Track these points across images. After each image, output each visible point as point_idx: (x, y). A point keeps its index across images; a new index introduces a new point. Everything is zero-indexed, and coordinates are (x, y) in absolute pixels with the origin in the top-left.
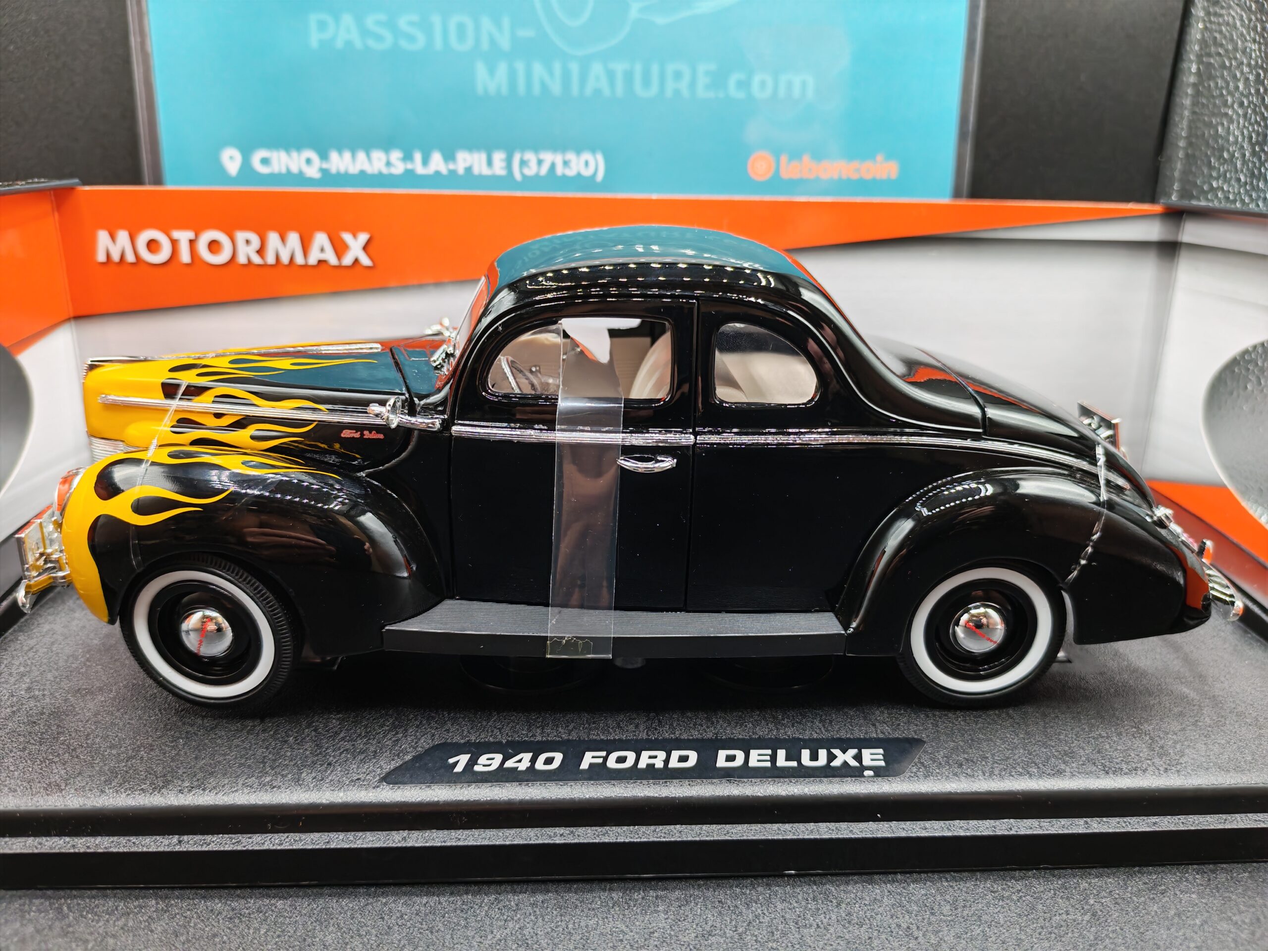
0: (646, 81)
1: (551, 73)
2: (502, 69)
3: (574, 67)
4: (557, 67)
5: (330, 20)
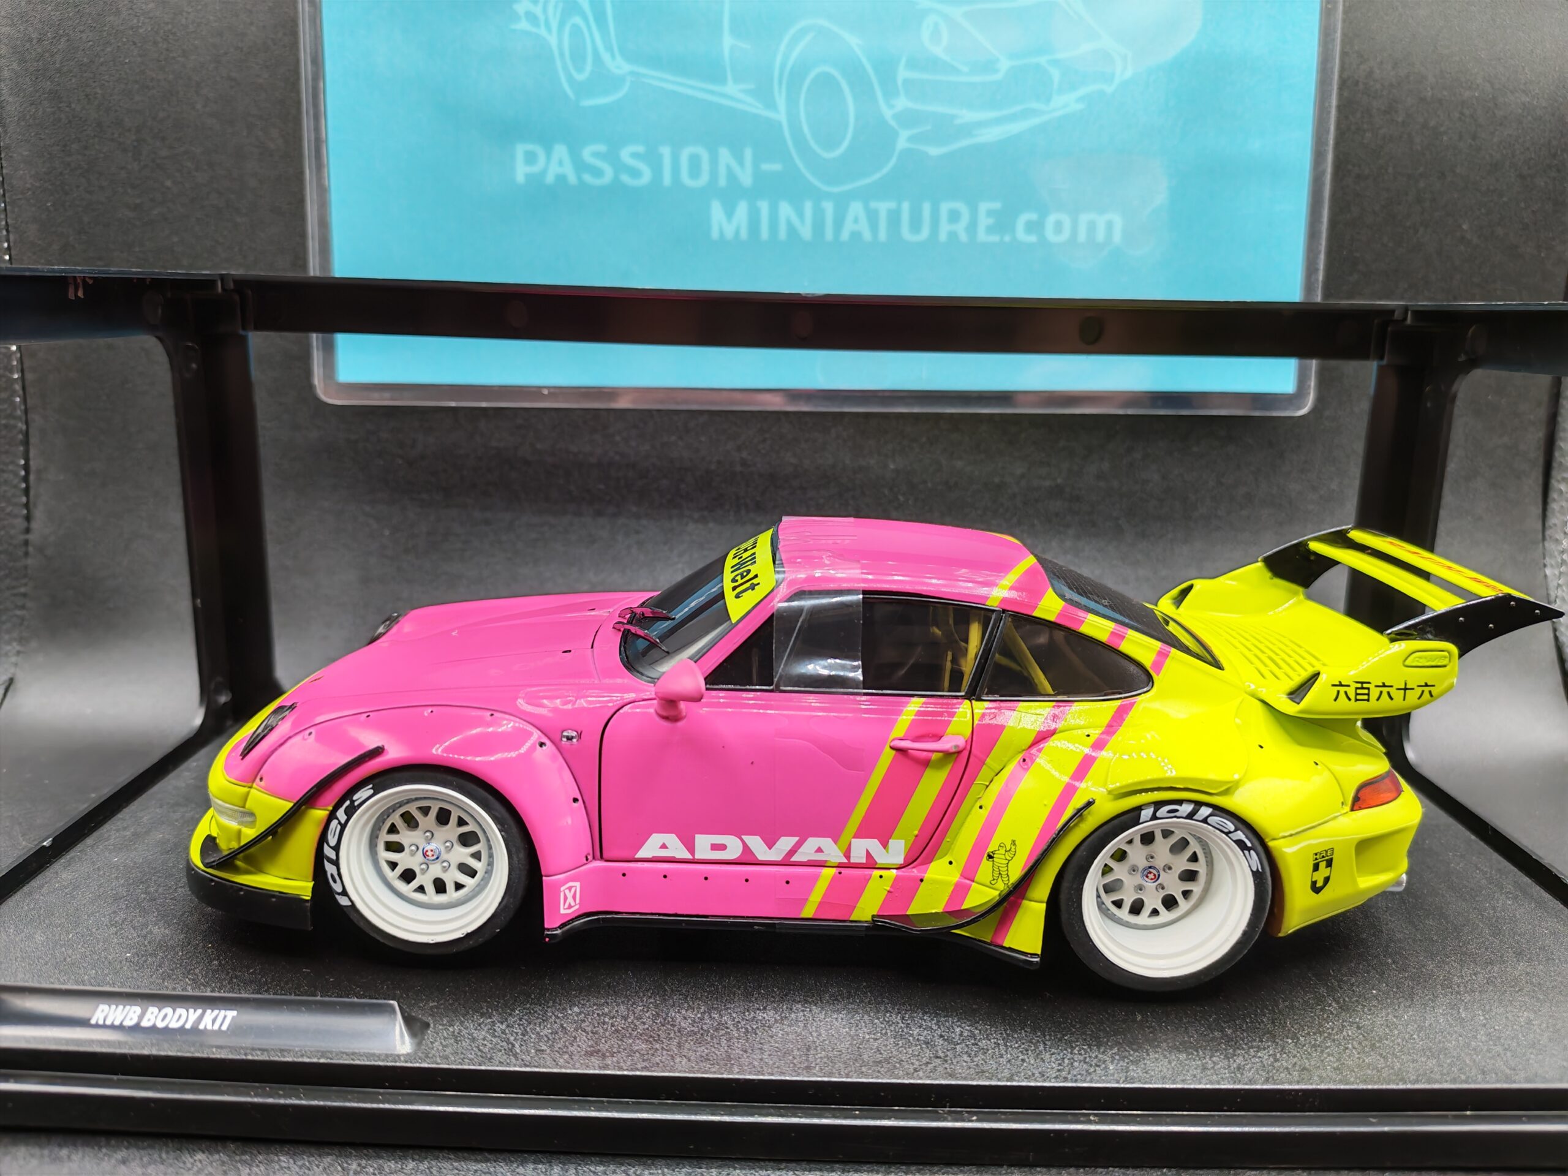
0: (916, 225)
1: (801, 214)
2: (742, 210)
3: (828, 207)
4: (808, 208)
5: (539, 150)
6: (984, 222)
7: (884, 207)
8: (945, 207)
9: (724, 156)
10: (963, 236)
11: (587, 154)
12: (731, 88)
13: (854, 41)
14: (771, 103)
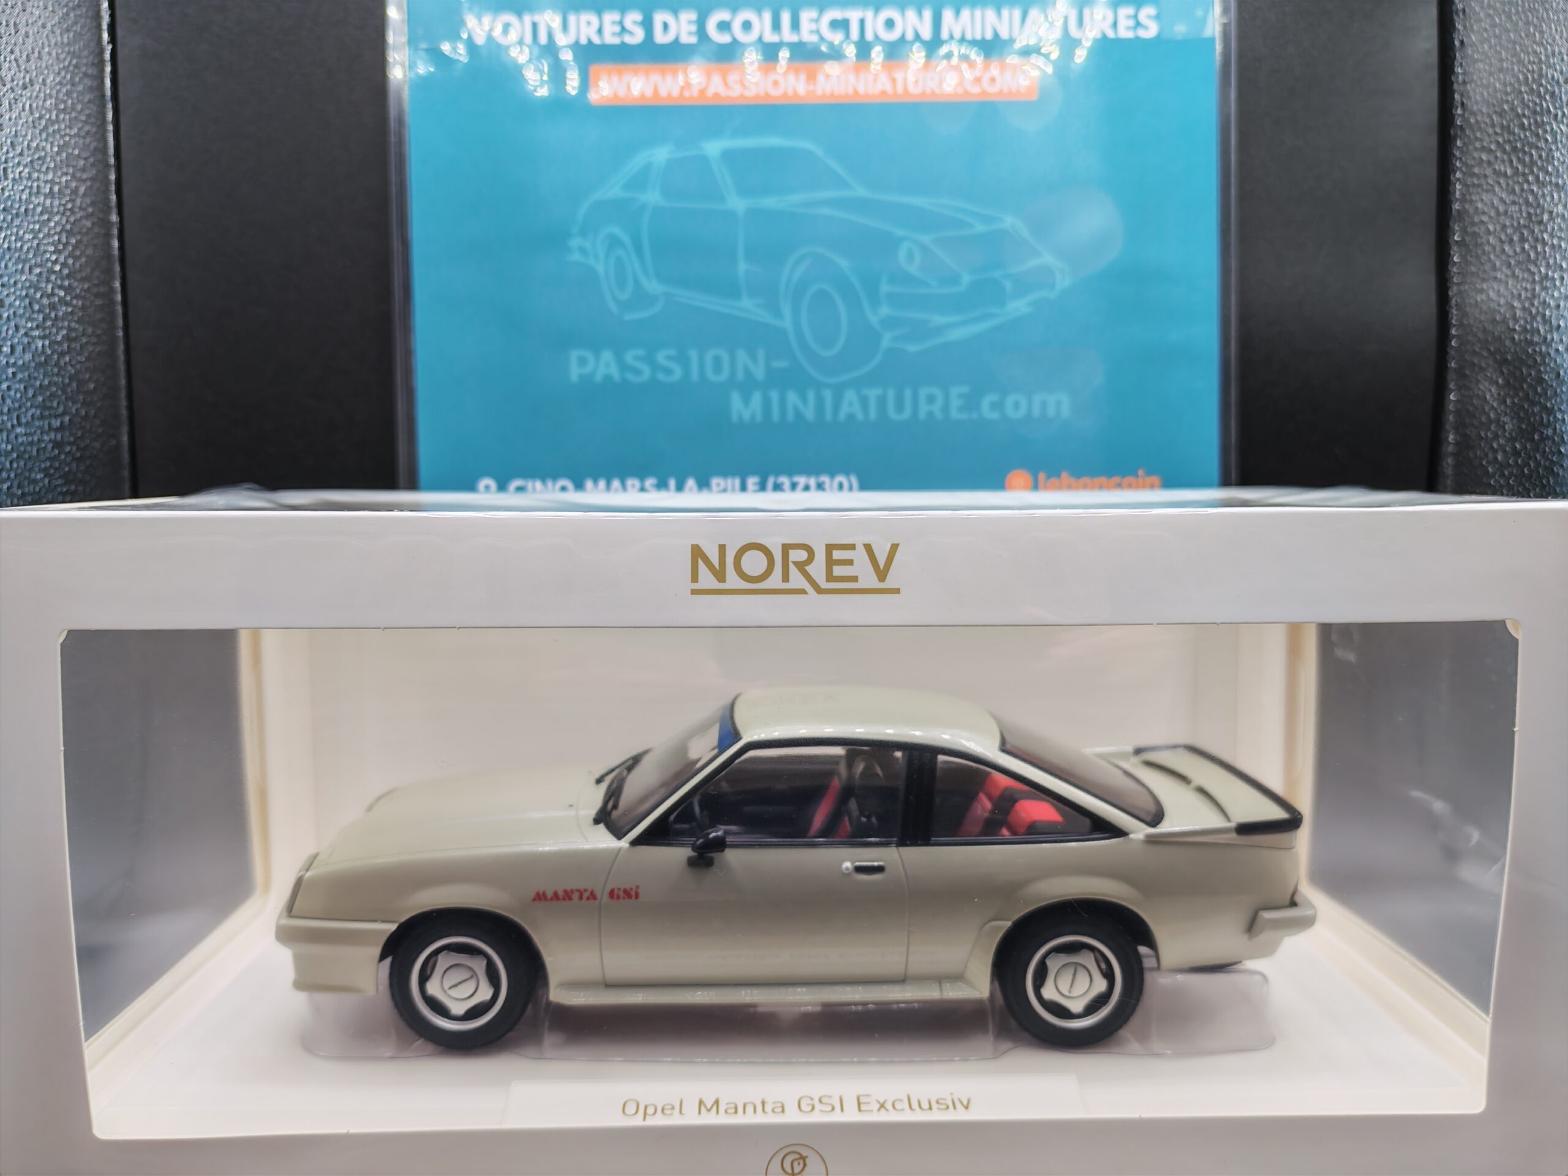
0: (900, 407)
1: (804, 399)
2: (757, 398)
3: (828, 395)
4: (811, 396)
5: (590, 356)
6: (955, 403)
7: (873, 393)
8: (923, 392)
9: (742, 356)
10: (938, 414)
11: (629, 357)
12: (746, 303)
13: (844, 263)
14: (778, 314)
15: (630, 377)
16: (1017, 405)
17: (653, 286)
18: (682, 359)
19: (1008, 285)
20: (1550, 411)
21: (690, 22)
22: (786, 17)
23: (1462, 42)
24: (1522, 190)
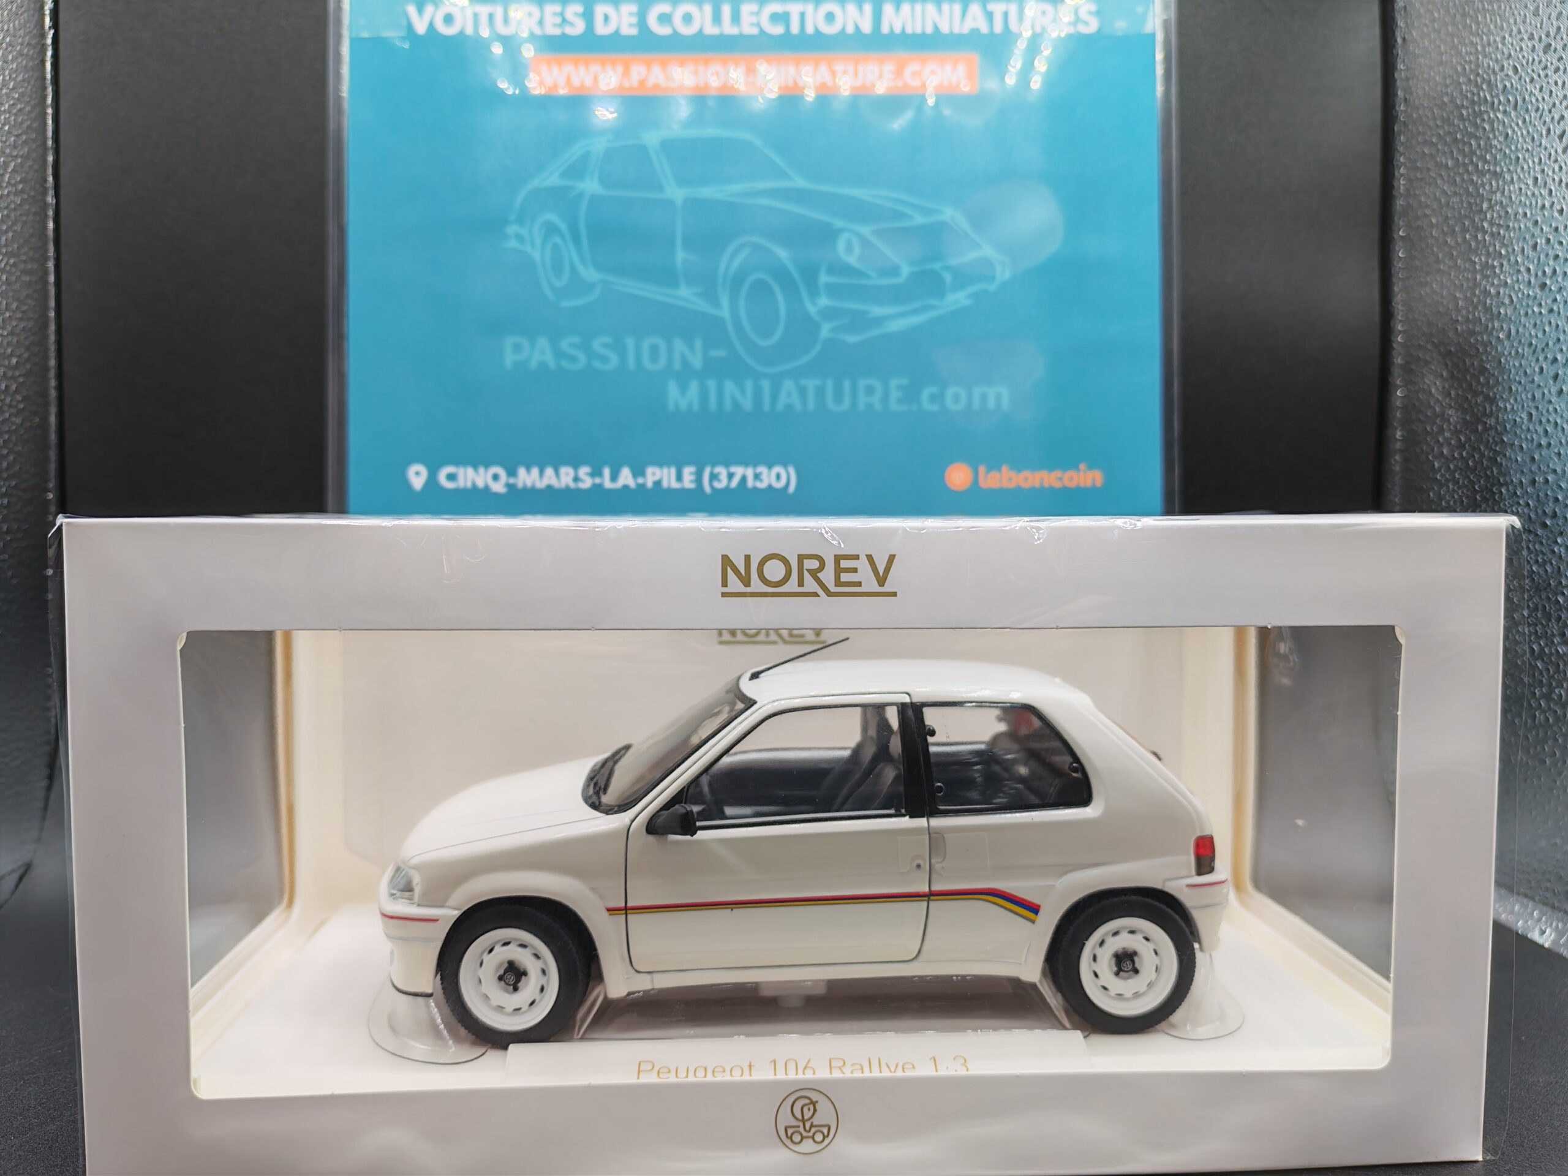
0: (839, 398)
1: (742, 390)
2: (694, 387)
3: (766, 384)
4: (749, 384)
5: (525, 343)
6: (894, 395)
7: (811, 384)
8: (862, 383)
9: (679, 345)
10: (878, 407)
11: (565, 345)
12: (684, 292)
13: (783, 254)
14: (716, 303)
15: (565, 364)
16: (956, 398)
17: (590, 274)
18: (619, 348)
19: (948, 277)
20: (1492, 401)
21: (631, 14)
22: (726, 10)
23: (1404, 39)
24: (1463, 180)
